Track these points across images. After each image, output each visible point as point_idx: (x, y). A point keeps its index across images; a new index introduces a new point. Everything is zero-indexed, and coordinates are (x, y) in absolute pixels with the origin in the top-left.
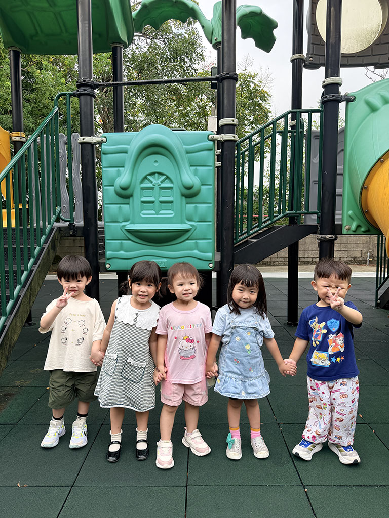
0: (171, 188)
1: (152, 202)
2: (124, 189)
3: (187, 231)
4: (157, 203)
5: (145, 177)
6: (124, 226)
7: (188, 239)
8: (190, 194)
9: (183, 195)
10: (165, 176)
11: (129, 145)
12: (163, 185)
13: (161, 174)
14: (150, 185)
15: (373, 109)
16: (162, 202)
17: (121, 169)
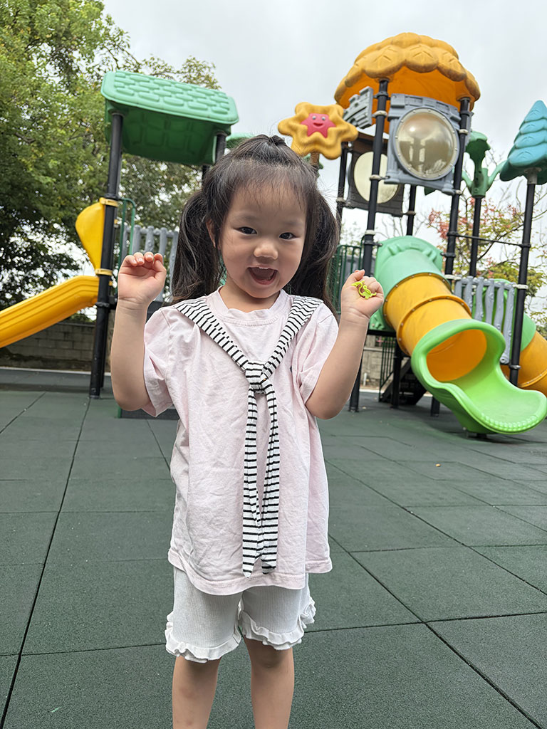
15: (393, 254)
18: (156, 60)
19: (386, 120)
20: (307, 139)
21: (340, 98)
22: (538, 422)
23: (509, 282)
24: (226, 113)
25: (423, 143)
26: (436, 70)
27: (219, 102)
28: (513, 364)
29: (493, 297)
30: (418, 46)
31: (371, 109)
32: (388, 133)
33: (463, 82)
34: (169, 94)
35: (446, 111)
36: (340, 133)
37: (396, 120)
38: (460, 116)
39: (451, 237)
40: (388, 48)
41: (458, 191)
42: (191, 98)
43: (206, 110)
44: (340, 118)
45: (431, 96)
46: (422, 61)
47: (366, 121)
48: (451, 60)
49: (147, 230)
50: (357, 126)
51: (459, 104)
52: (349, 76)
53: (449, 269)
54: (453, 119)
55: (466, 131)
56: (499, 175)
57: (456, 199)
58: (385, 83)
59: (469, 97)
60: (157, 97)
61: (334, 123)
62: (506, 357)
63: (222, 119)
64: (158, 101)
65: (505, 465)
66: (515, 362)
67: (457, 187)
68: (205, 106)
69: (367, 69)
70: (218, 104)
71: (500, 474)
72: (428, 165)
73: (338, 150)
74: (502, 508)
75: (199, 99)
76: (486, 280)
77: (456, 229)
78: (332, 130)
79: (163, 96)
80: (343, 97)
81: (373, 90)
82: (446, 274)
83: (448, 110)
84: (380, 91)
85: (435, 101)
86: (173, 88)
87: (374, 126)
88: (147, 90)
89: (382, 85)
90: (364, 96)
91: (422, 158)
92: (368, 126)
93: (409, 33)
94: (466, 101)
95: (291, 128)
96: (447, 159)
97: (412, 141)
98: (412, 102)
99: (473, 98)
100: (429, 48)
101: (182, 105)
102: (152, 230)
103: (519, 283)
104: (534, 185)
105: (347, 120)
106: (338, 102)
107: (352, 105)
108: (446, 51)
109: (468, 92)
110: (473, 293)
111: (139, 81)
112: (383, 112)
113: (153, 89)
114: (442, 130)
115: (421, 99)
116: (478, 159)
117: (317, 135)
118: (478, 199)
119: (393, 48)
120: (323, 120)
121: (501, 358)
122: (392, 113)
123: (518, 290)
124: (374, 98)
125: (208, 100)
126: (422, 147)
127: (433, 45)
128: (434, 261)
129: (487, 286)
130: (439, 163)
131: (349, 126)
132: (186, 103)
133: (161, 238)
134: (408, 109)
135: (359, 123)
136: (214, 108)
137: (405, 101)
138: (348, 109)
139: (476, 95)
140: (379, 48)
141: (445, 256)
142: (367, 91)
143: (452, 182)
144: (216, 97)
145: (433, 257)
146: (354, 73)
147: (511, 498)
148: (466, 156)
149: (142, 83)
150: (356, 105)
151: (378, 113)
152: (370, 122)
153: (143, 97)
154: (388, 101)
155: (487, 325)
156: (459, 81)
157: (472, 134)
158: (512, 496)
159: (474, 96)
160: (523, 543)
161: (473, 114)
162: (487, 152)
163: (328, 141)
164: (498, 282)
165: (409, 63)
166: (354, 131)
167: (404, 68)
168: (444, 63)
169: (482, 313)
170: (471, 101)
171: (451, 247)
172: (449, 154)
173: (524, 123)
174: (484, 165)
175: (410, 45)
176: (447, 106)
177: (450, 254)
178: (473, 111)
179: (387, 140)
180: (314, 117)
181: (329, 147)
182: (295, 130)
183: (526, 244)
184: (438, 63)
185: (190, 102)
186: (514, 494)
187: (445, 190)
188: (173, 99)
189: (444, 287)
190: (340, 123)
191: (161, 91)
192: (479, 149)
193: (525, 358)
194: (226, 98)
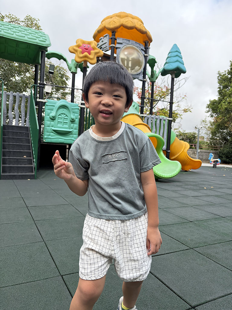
0: (67, 119)
1: (61, 122)
2: (53, 117)
3: (71, 132)
4: (63, 123)
5: (60, 115)
6: (51, 128)
7: (71, 134)
8: (73, 121)
9: (71, 121)
10: (65, 115)
11: (55, 104)
12: (65, 117)
13: (65, 114)
14: (61, 117)
16: (64, 122)
17: (52, 111)
18: (11, 15)
19: (115, 48)
20: (82, 55)
21: (95, 38)
22: (177, 173)
23: (165, 117)
24: (45, 42)
25: (130, 59)
26: (135, 29)
27: (42, 36)
28: (167, 150)
29: (159, 123)
30: (127, 18)
31: (109, 43)
32: (116, 54)
33: (145, 34)
34: (18, 31)
35: (139, 46)
36: (96, 53)
37: (119, 49)
38: (145, 48)
39: (143, 99)
40: (115, 18)
41: (145, 80)
42: (28, 34)
43: (36, 39)
44: (96, 47)
45: (133, 40)
46: (129, 24)
47: (107, 49)
48: (141, 25)
49: (10, 93)
50: (103, 50)
51: (144, 44)
52: (99, 29)
53: (142, 112)
54: (142, 49)
55: (147, 55)
56: (160, 73)
57: (144, 83)
58: (114, 33)
59: (148, 41)
60: (12, 33)
61: (94, 49)
62: (165, 147)
63: (44, 44)
64: (13, 34)
65: (165, 192)
66: (168, 149)
67: (144, 78)
68: (35, 38)
69: (107, 26)
70: (41, 37)
71: (164, 195)
72: (132, 68)
73: (95, 60)
74: (165, 209)
75: (32, 35)
76: (156, 116)
77: (144, 95)
78: (92, 51)
79: (15, 32)
80: (96, 38)
81: (109, 35)
82: (141, 114)
83: (140, 46)
84: (112, 36)
85: (135, 42)
86: (20, 29)
87: (110, 50)
88: (8, 29)
89: (113, 34)
90: (105, 38)
91: (130, 65)
92: (108, 50)
93: (123, 12)
94: (147, 43)
95: (74, 50)
96: (140, 66)
97: (126, 58)
98: (125, 41)
99: (150, 42)
100: (131, 19)
101: (25, 37)
102: (12, 93)
103: (169, 117)
104: (174, 78)
105: (98, 48)
106: (95, 40)
107: (101, 41)
108: (138, 21)
109: (147, 39)
110: (151, 122)
111: (4, 25)
112: (114, 45)
113: (10, 29)
114: (138, 54)
115: (129, 41)
116: (152, 66)
117: (86, 53)
118: (153, 83)
119: (117, 18)
120: (89, 47)
121: (163, 148)
122: (117, 46)
123: (169, 120)
124: (110, 39)
125: (36, 35)
126: (130, 61)
127: (133, 18)
128: (136, 108)
129: (157, 119)
130: (137, 68)
131: (99, 50)
132: (26, 36)
133: (17, 97)
134: (124, 44)
135: (104, 49)
136: (39, 39)
137: (123, 41)
138: (99, 43)
139: (151, 41)
140: (111, 18)
141: (140, 106)
142: (106, 36)
143: (143, 75)
144: (40, 34)
145: (135, 107)
146: (101, 27)
147: (168, 205)
148: (148, 65)
149: (5, 26)
150: (102, 41)
151: (112, 45)
152: (108, 49)
153: (5, 32)
154: (116, 41)
155: (157, 135)
156: (144, 34)
157: (150, 56)
158: (168, 204)
159: (150, 40)
160: (173, 223)
161: (150, 48)
162: (156, 64)
163: (91, 56)
164: (161, 117)
165: (124, 25)
166: (102, 52)
167: (122, 27)
168: (138, 26)
169: (155, 130)
170: (149, 43)
171: (143, 103)
172: (141, 64)
173: (169, 53)
174: (154, 69)
175: (124, 17)
176: (139, 44)
177: (142, 106)
178: (150, 47)
179: (115, 57)
180: (85, 46)
181: (91, 59)
182: (76, 51)
183: (171, 102)
184: (136, 26)
185: (28, 36)
186: (169, 203)
187: (140, 79)
188: (20, 34)
189: (140, 119)
190: (96, 49)
191: (14, 30)
192: (152, 62)
193: (172, 147)
194: (45, 35)
